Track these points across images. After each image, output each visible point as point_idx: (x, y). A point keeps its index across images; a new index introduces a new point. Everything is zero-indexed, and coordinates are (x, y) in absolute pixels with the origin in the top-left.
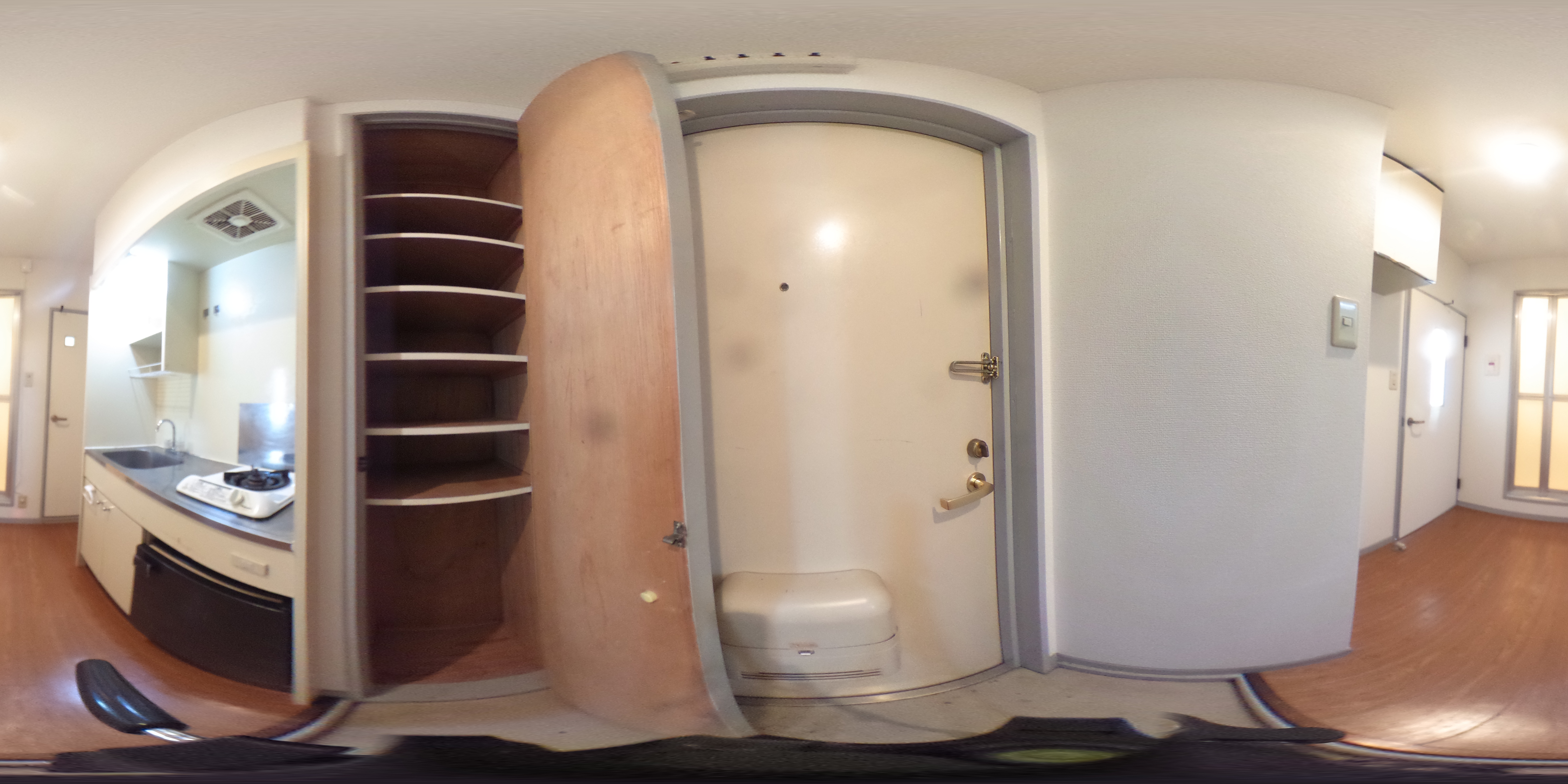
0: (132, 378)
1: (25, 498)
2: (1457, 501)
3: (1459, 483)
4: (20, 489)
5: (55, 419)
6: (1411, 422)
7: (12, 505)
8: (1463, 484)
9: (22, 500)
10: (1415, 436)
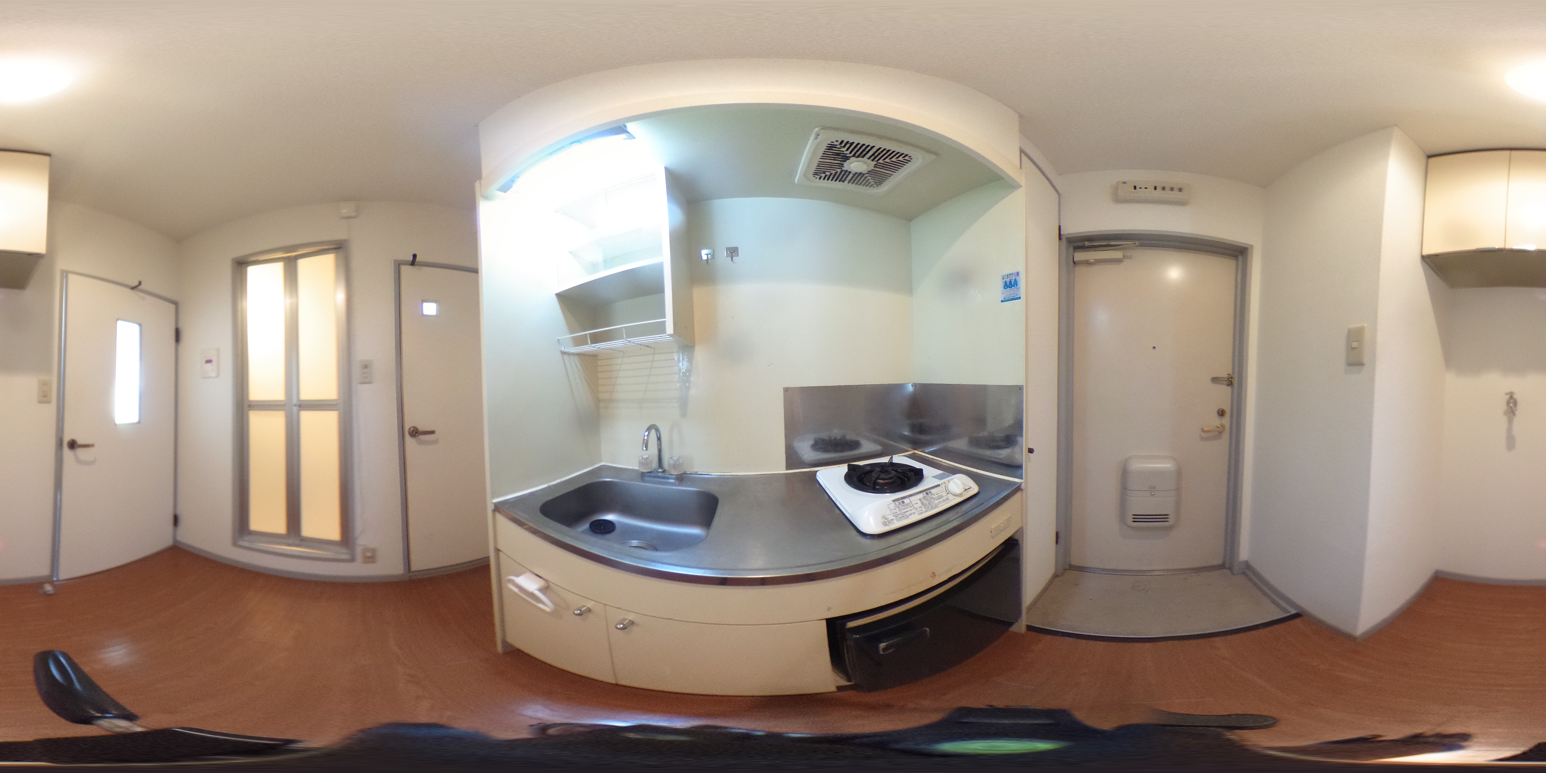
0: (563, 353)
1: (373, 550)
2: (175, 540)
3: (176, 520)
4: (364, 539)
5: (415, 433)
6: (73, 445)
7: (352, 560)
8: (183, 520)
9: (369, 554)
10: (80, 462)
